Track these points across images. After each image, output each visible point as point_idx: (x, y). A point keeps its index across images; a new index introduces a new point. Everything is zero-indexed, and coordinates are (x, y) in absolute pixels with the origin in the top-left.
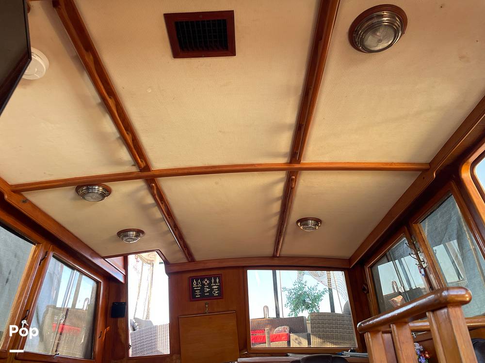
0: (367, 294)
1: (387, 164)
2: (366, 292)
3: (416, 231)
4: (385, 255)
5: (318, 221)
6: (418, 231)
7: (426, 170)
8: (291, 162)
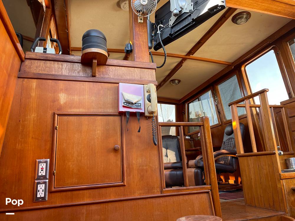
0: (184, 115)
1: (219, 61)
2: (183, 114)
3: (216, 88)
4: (198, 98)
5: (179, 81)
6: (217, 88)
7: (230, 65)
8: (186, 55)
